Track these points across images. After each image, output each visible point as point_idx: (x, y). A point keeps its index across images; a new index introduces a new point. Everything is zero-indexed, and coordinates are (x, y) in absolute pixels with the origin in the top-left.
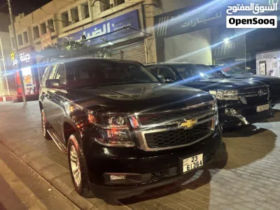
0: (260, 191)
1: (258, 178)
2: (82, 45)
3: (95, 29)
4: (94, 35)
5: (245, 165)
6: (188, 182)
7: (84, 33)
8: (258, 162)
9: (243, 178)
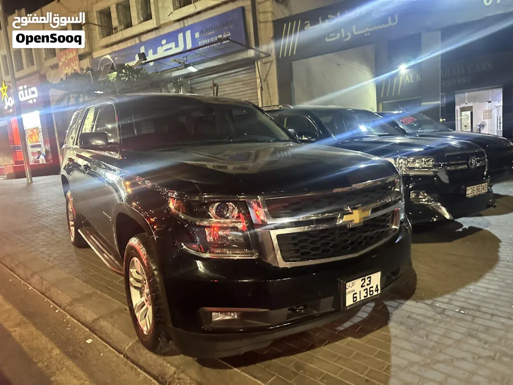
0: (480, 340)
1: (474, 317)
2: (138, 71)
3: (164, 42)
4: (161, 52)
5: (448, 292)
6: (348, 324)
7: (142, 50)
8: (472, 287)
9: (448, 316)
